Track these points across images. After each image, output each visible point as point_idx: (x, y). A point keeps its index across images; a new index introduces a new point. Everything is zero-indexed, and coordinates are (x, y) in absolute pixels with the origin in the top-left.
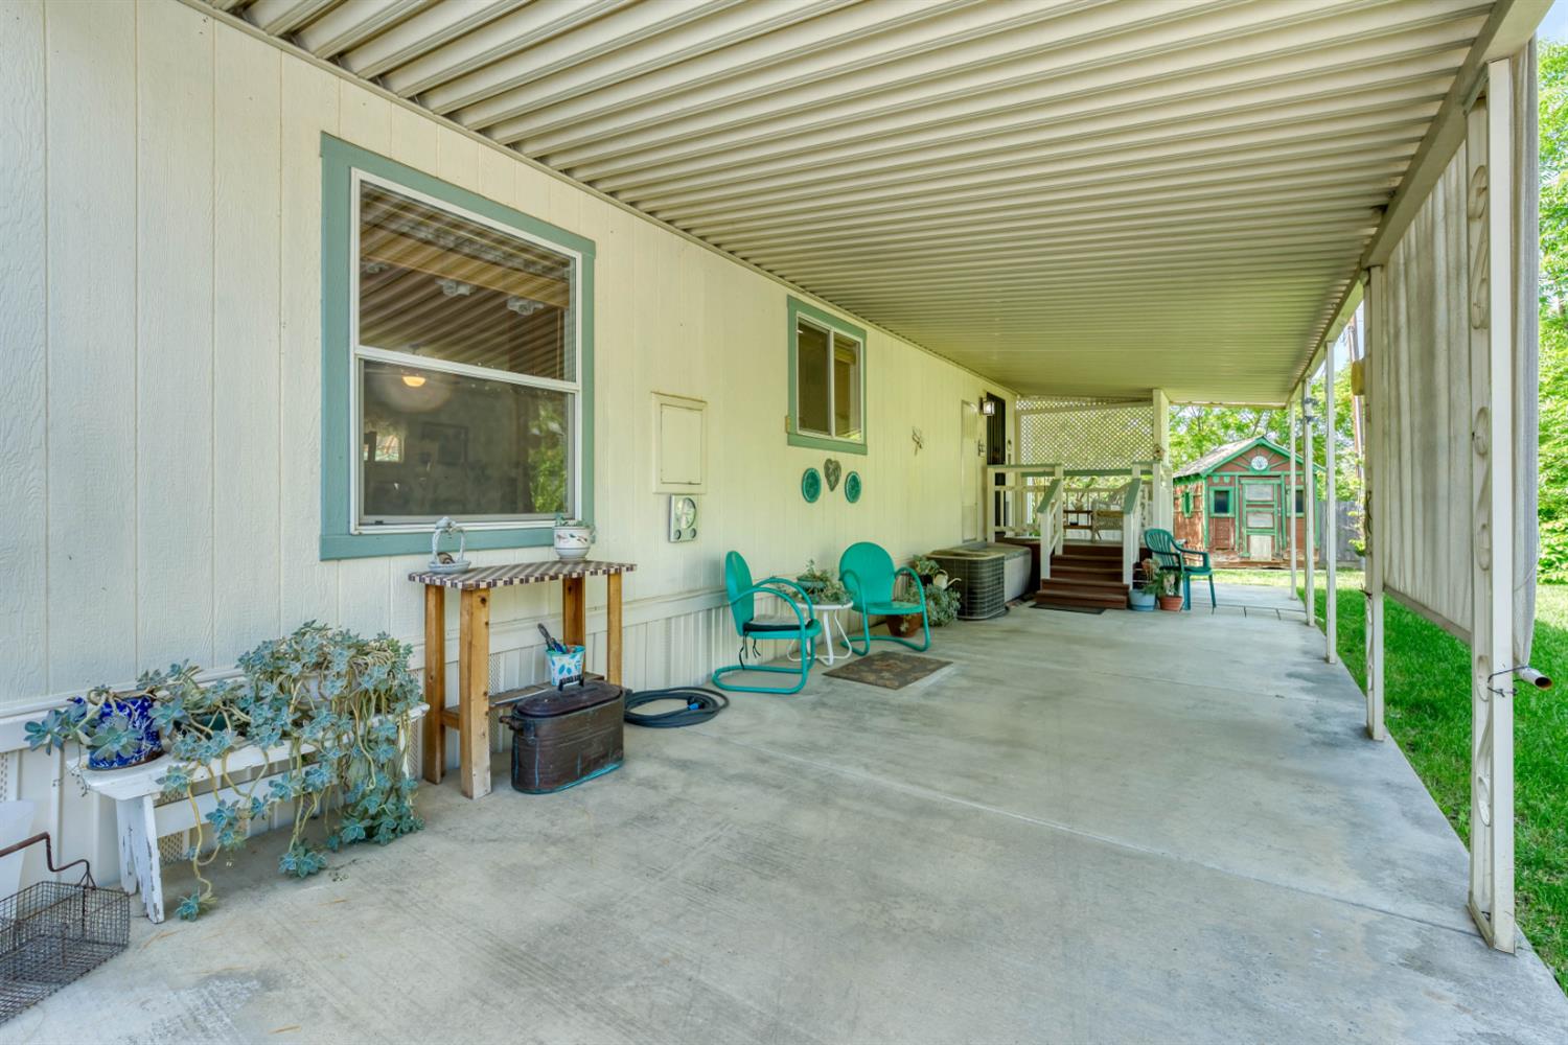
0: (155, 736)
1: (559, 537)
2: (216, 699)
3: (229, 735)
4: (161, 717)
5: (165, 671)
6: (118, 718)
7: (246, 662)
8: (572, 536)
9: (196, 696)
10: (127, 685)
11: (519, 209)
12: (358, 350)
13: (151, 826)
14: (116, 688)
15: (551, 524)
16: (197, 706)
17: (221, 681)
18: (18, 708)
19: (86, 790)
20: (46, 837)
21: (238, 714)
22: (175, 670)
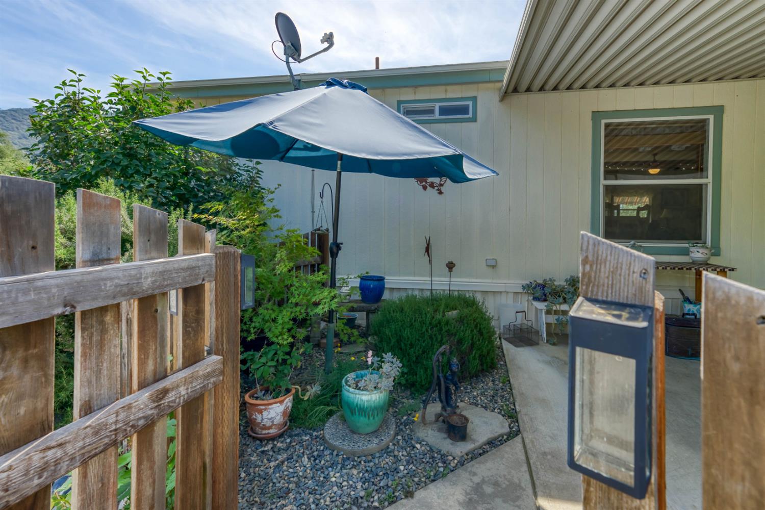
0: (545, 295)
1: (692, 252)
2: (558, 289)
3: (561, 300)
4: (547, 290)
5: (548, 279)
6: (538, 288)
7: (566, 281)
8: (698, 252)
9: (554, 287)
10: (541, 282)
11: (675, 107)
12: (603, 182)
13: (544, 319)
14: (538, 282)
15: (687, 245)
16: (554, 290)
17: (560, 285)
18: (516, 282)
19: (532, 304)
20: (525, 312)
21: (564, 294)
22: (550, 280)
